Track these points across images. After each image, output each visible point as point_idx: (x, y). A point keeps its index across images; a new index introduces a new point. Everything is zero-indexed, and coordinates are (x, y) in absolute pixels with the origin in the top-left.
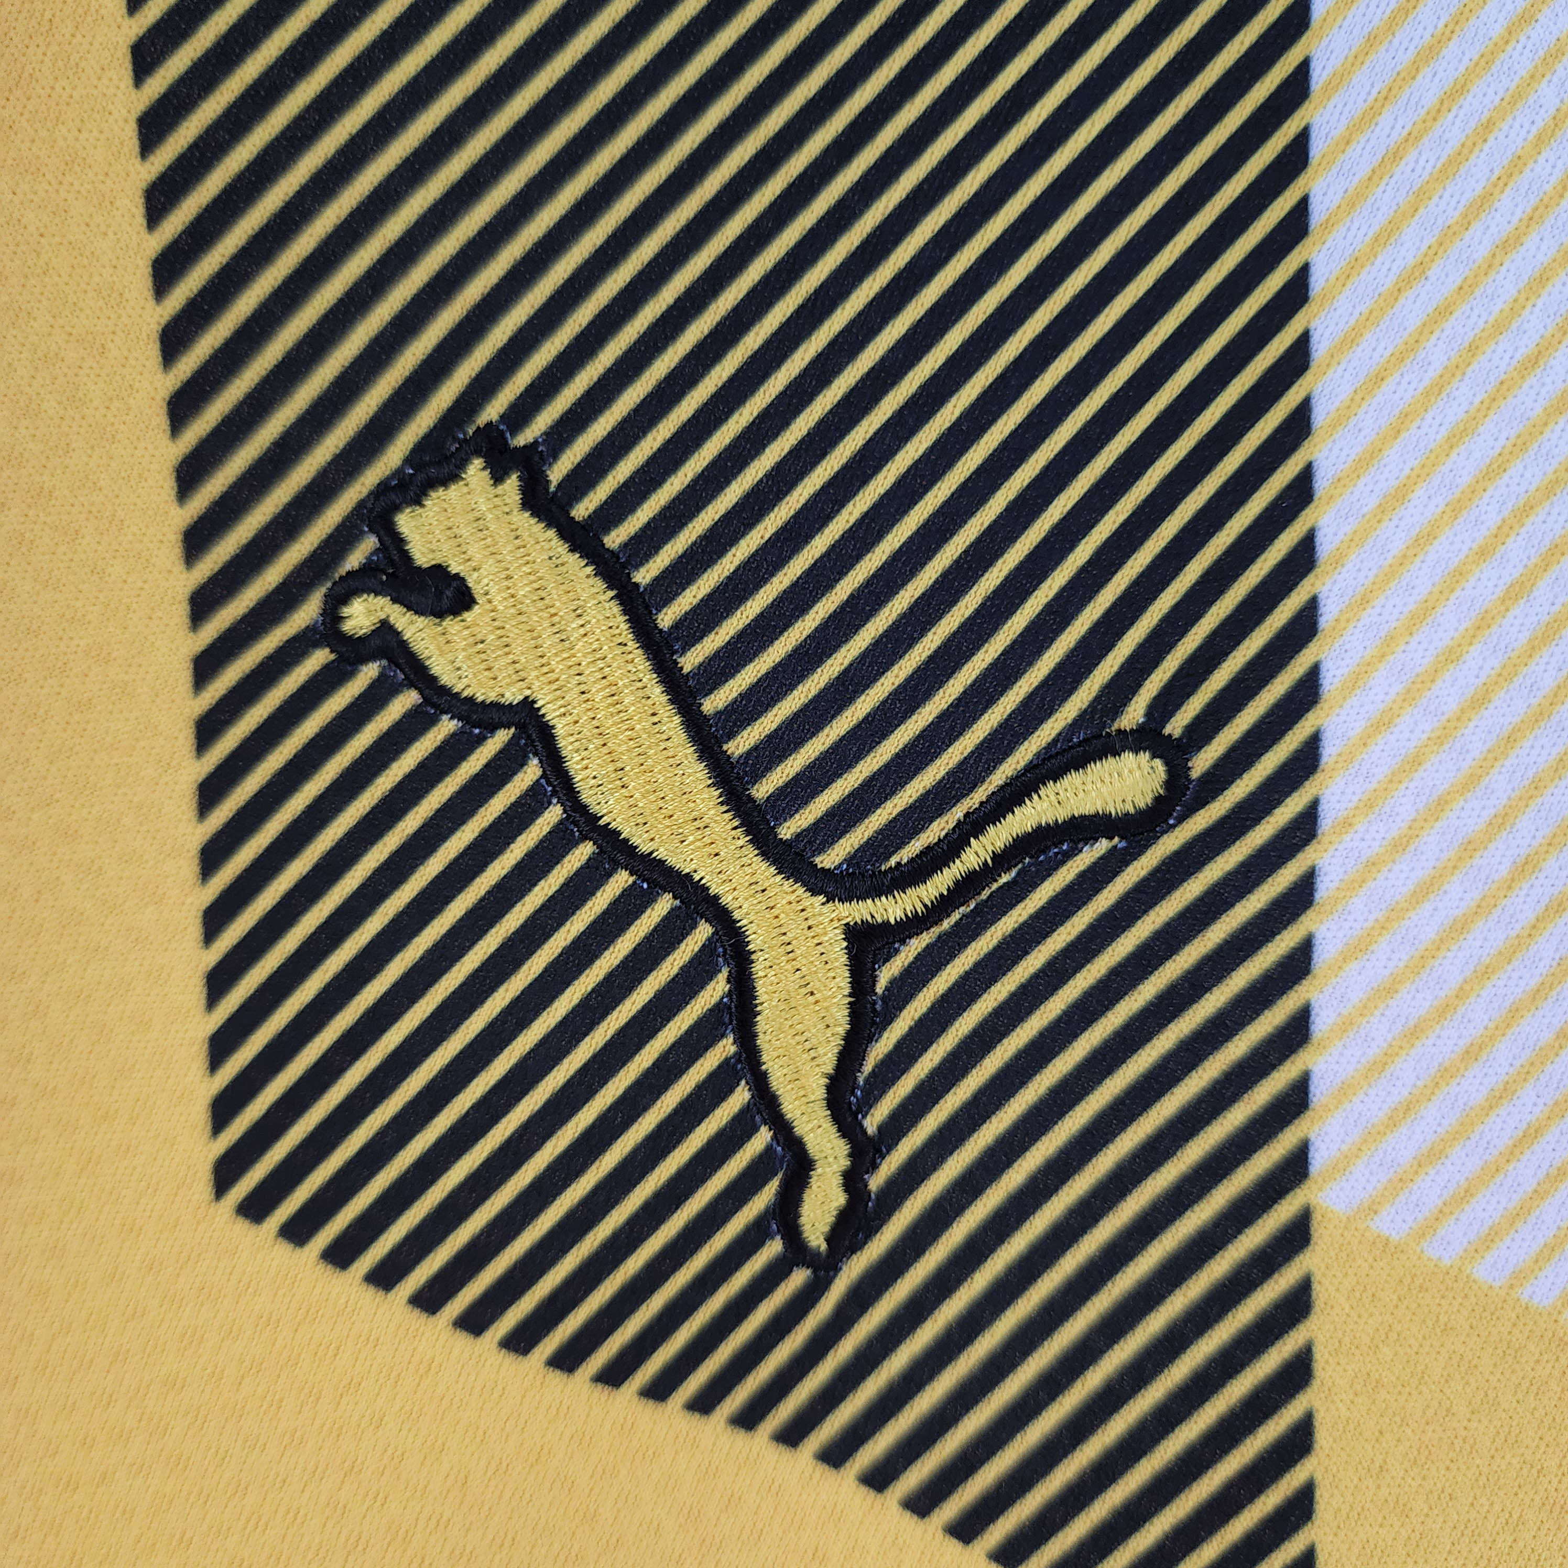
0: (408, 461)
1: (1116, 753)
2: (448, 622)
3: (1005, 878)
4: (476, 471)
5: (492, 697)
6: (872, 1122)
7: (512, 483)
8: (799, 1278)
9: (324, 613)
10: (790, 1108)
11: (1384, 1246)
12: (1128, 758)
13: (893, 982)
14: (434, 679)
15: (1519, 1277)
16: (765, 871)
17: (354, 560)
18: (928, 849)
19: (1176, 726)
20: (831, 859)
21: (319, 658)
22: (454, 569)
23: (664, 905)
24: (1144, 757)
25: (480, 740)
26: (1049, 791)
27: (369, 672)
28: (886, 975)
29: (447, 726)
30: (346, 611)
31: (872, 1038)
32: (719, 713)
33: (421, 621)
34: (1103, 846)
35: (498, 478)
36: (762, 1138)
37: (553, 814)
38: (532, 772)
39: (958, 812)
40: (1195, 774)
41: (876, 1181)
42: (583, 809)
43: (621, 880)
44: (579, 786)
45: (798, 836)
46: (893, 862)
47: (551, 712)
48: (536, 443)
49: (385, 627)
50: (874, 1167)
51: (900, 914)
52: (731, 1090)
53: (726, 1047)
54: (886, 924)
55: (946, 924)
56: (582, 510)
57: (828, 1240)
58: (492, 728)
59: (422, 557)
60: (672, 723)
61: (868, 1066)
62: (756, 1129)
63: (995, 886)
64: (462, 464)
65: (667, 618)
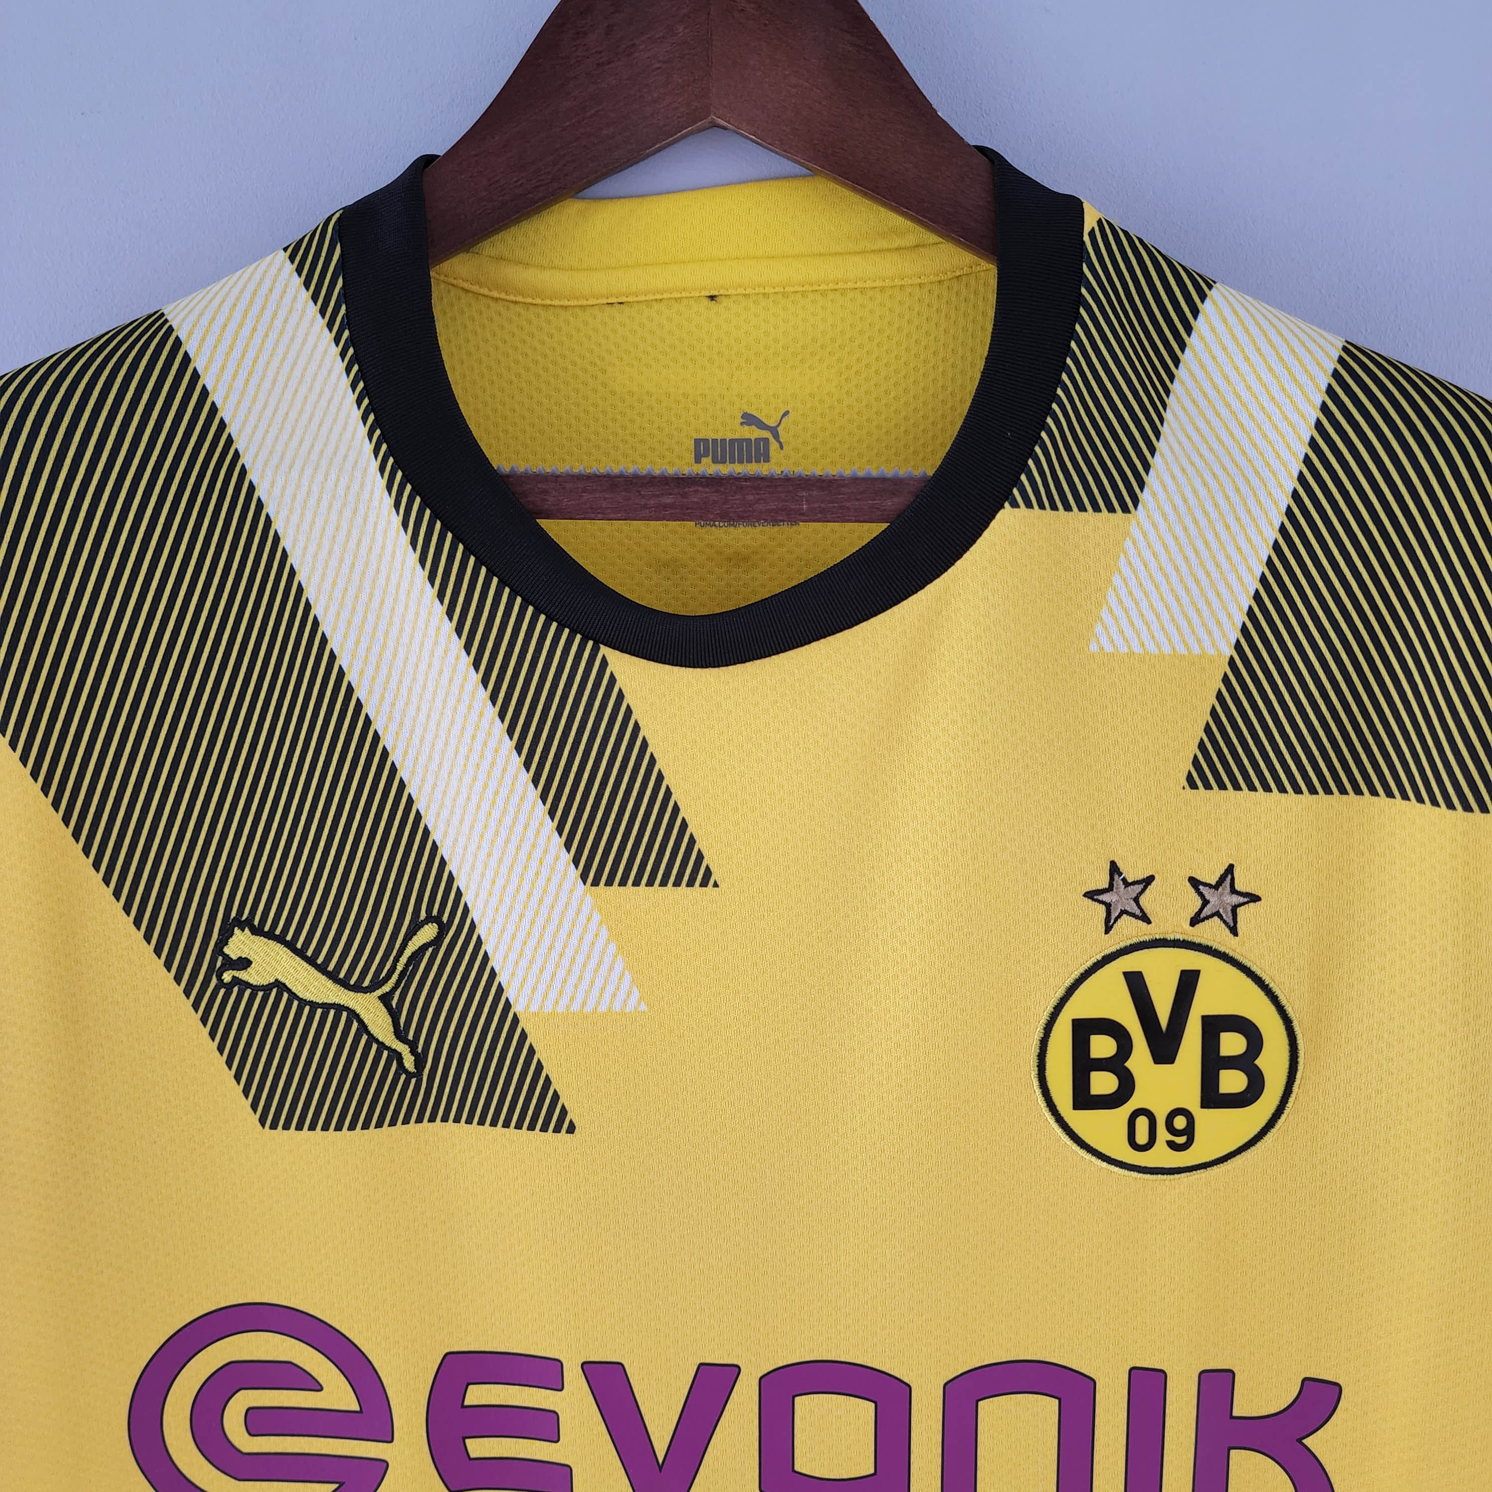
0: (219, 935)
1: (422, 926)
2: (249, 969)
3: (411, 968)
4: (237, 931)
5: (267, 983)
6: (411, 1037)
7: (247, 930)
8: (413, 1081)
9: (218, 980)
10: (387, 1043)
11: (536, 1014)
12: (426, 927)
13: (397, 1004)
14: (252, 985)
15: (584, 1004)
16: (351, 994)
17: (219, 964)
18: (389, 970)
19: (435, 912)
20: (366, 983)
21: (222, 991)
22: (244, 956)
23: (332, 1012)
24: (430, 924)
25: (270, 994)
26: (410, 943)
27: (236, 989)
28: (394, 1003)
29: (260, 994)
30: (223, 978)
31: (399, 1019)
32: (322, 963)
33: (242, 972)
34: (430, 949)
35: (243, 931)
36: (385, 1053)
37: (296, 1003)
38: (286, 996)
39: (392, 958)
40: (445, 922)
41: (420, 1050)
42: (302, 999)
43: (319, 1011)
44: (298, 994)
45: (355, 982)
46: (381, 977)
47: (283, 980)
48: (248, 917)
49: (234, 977)
50: (417, 1047)
51: (389, 989)
52: (371, 1046)
53: (365, 1038)
54: (387, 993)
55: (402, 985)
56: (267, 929)
57: (415, 1068)
58: (271, 990)
59: (234, 957)
60: (312, 970)
61: (402, 1025)
62: (383, 1052)
63: (408, 973)
64: (233, 931)
65: (299, 946)
